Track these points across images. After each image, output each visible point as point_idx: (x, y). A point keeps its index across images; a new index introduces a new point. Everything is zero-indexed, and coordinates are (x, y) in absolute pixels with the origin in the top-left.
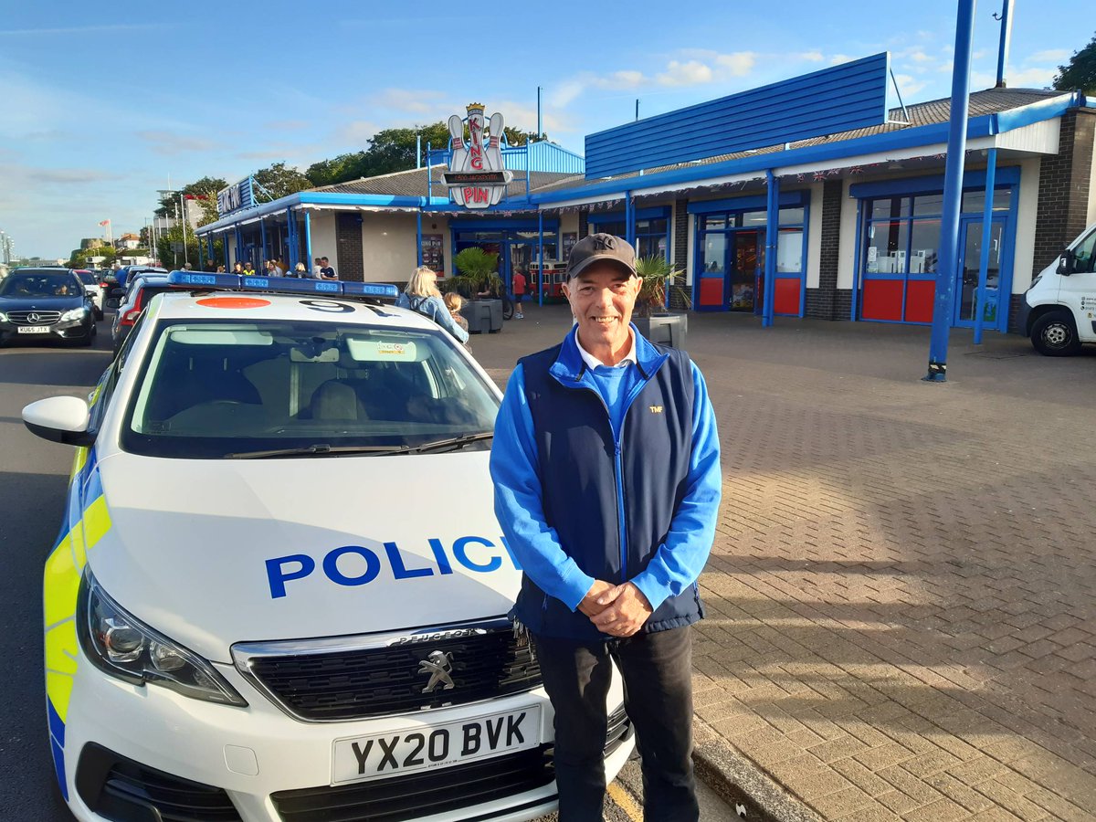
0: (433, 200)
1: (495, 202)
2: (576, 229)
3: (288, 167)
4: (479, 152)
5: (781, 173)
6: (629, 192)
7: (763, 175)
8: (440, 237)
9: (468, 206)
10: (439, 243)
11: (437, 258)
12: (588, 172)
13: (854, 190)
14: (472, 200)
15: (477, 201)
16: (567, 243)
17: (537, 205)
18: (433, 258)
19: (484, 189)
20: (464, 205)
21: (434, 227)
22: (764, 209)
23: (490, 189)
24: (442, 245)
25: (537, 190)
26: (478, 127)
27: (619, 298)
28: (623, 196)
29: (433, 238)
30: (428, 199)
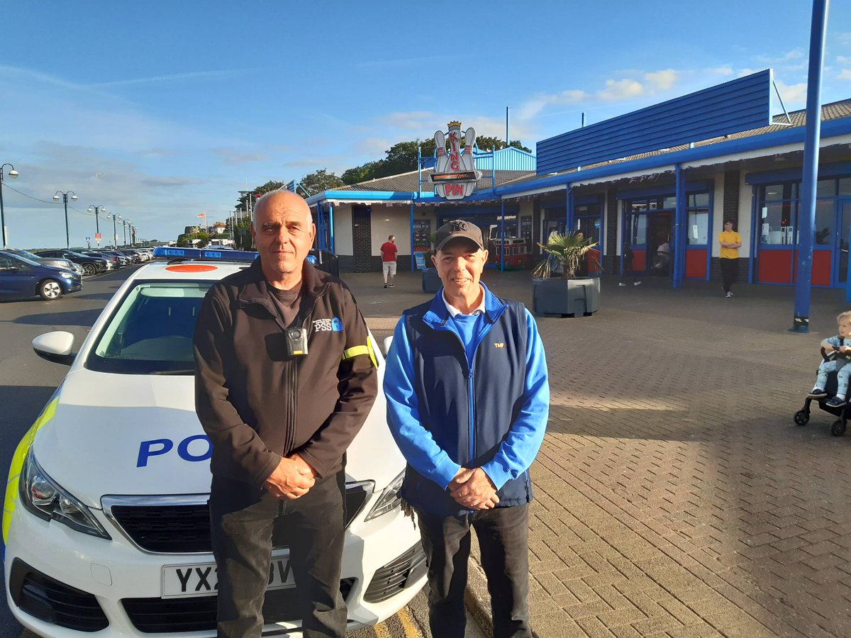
0: (423, 195)
1: (468, 194)
2: (531, 213)
3: (328, 173)
4: (457, 158)
5: (685, 166)
6: (569, 184)
7: (672, 168)
8: (428, 222)
9: (448, 198)
10: (427, 226)
11: (425, 237)
12: (539, 169)
13: (749, 179)
14: (451, 193)
15: (455, 194)
16: (524, 224)
17: (501, 196)
18: (423, 237)
19: (460, 185)
20: (445, 198)
21: (424, 214)
22: (674, 195)
23: (465, 185)
24: (429, 228)
25: (501, 184)
26: (456, 139)
27: (470, 265)
28: (564, 187)
29: (422, 223)
30: (419, 194)
